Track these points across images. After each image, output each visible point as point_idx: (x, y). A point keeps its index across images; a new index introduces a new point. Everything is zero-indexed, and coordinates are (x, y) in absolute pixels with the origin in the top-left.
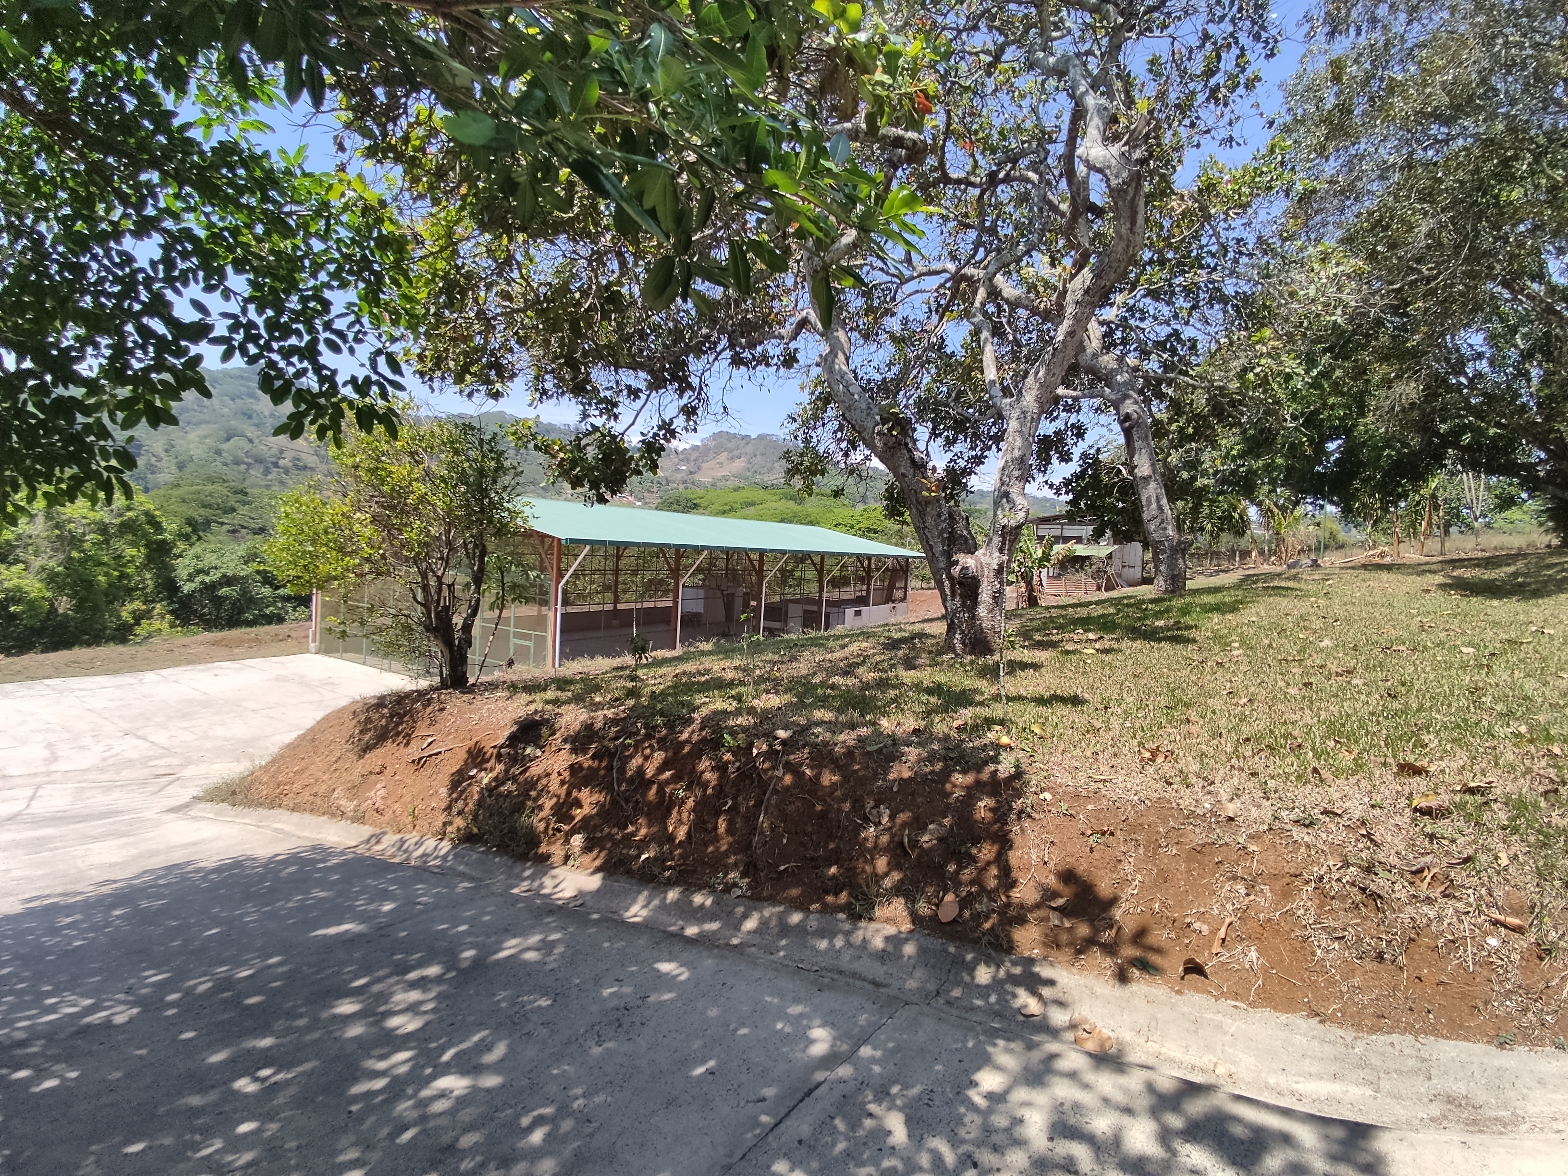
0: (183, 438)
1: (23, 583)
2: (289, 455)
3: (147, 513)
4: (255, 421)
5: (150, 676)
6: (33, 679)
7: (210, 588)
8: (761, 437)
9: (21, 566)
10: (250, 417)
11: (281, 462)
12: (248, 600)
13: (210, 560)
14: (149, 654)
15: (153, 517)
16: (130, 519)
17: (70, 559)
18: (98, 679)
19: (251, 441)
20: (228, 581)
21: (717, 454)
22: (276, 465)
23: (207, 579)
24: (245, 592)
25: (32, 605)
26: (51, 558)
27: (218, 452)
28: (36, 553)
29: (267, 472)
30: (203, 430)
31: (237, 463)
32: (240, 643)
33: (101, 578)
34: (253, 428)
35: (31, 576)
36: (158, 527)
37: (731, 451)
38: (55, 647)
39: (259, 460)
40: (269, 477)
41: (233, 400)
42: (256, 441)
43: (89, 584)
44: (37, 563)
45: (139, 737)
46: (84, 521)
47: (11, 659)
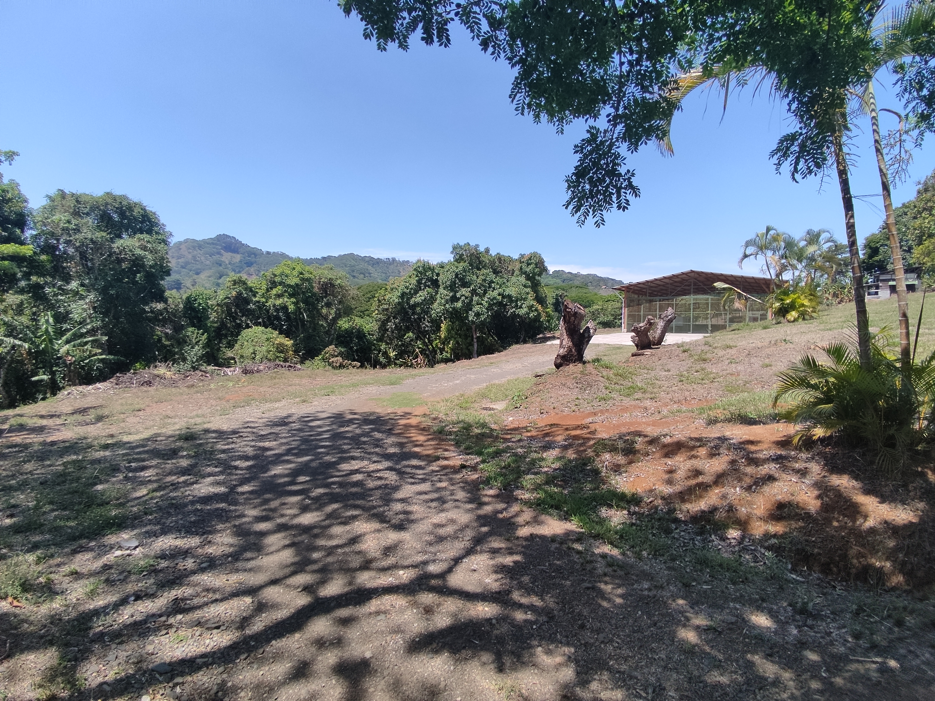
41: (210, 256)
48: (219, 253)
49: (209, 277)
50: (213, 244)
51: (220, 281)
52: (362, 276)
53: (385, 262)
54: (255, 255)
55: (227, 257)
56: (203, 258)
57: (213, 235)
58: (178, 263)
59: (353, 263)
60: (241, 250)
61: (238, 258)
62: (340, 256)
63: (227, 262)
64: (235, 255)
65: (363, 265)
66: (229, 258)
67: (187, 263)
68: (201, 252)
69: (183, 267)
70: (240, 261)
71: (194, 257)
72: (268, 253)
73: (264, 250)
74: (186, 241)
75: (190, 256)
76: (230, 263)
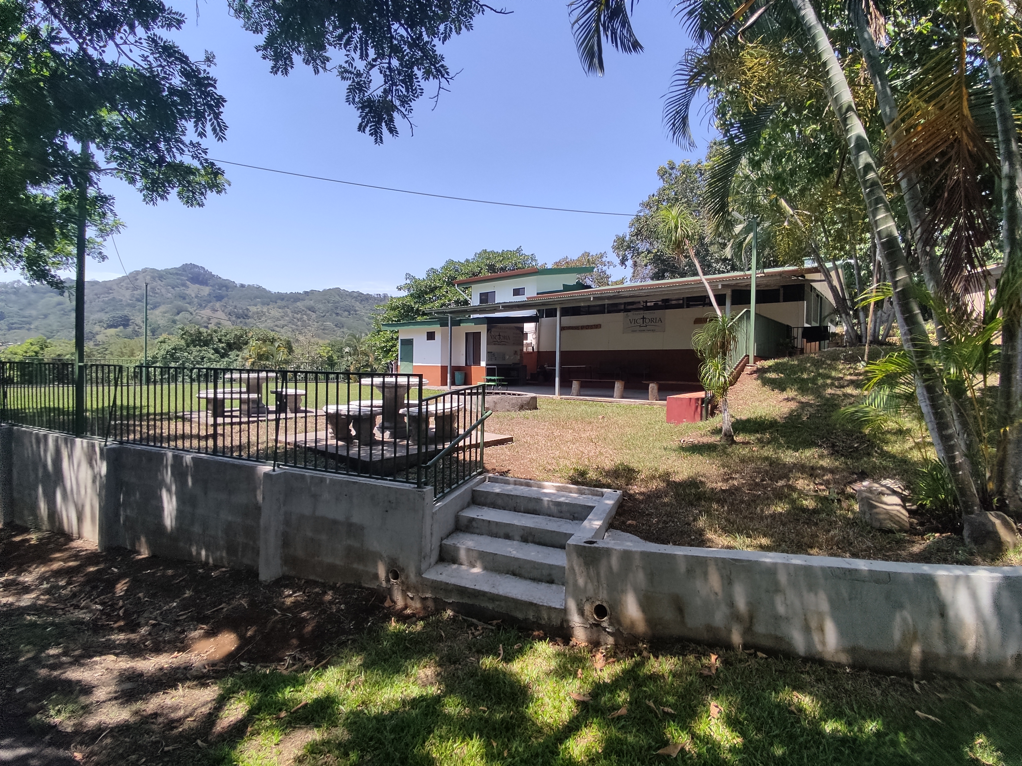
48: (184, 285)
49: (165, 313)
50: (177, 274)
51: (177, 318)
52: (347, 313)
53: (375, 299)
55: (193, 289)
56: (163, 291)
57: (178, 265)
59: (337, 298)
60: (210, 282)
61: (206, 290)
62: (324, 290)
63: (193, 295)
64: (202, 287)
65: (349, 302)
68: (162, 284)
72: (242, 286)
73: (238, 282)
74: (145, 271)
76: (197, 297)
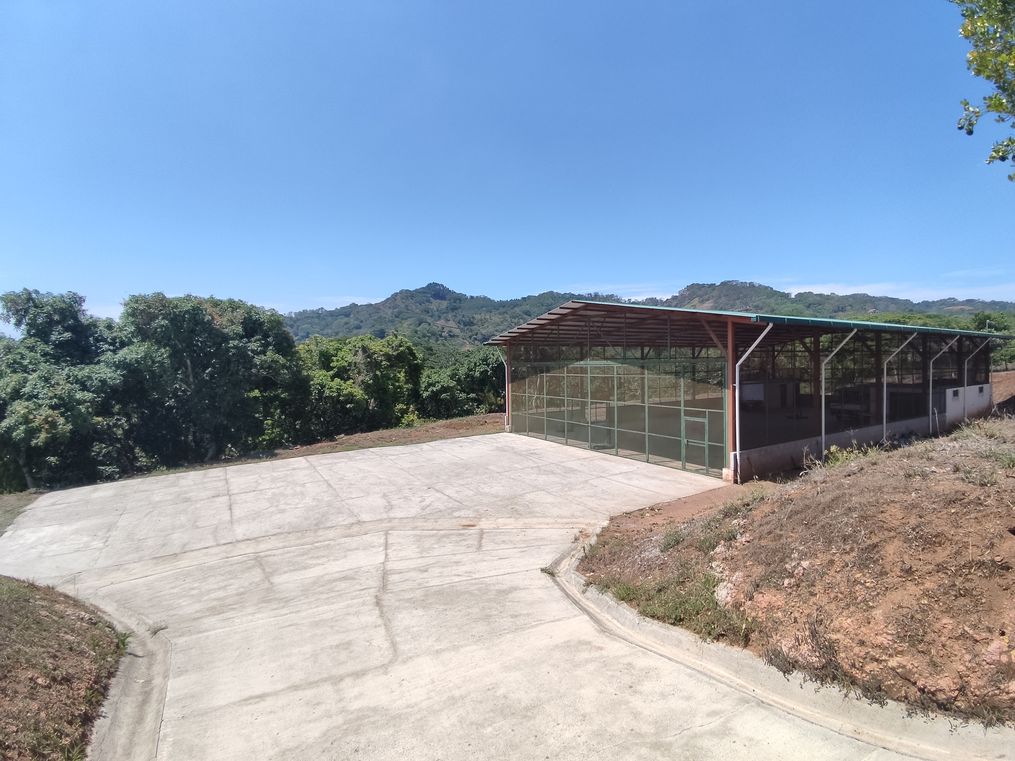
0: (401, 327)
1: (353, 390)
2: (446, 330)
3: (409, 348)
4: (430, 314)
5: (425, 446)
6: (363, 448)
7: (435, 395)
8: (724, 284)
9: (352, 381)
10: (428, 312)
11: (443, 334)
12: (455, 401)
13: (435, 378)
14: (417, 433)
15: (412, 350)
16: (402, 351)
17: (376, 375)
18: (398, 448)
19: (429, 324)
20: (444, 389)
21: (691, 299)
22: (441, 336)
23: (435, 389)
24: (453, 396)
25: (357, 403)
26: (366, 375)
27: (416, 332)
28: (359, 373)
29: (437, 340)
30: (409, 322)
31: (424, 336)
32: (461, 426)
33: (391, 387)
34: (430, 318)
35: (357, 387)
36: (413, 355)
37: (701, 296)
38: (371, 428)
39: (433, 334)
40: (438, 343)
41: (420, 304)
42: (432, 324)
43: (385, 391)
44: (361, 378)
45: (437, 491)
46: (381, 353)
47: (349, 437)
54: (460, 300)
58: (393, 313)
66: (437, 305)
67: (401, 312)
69: (397, 317)
70: (447, 308)
71: (407, 306)
75: (403, 306)
